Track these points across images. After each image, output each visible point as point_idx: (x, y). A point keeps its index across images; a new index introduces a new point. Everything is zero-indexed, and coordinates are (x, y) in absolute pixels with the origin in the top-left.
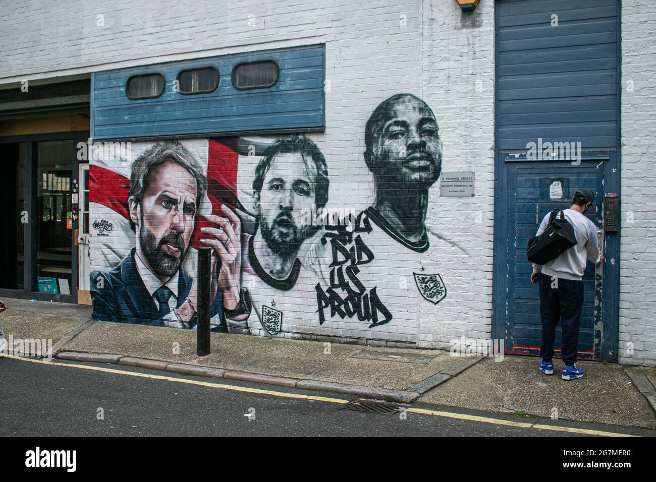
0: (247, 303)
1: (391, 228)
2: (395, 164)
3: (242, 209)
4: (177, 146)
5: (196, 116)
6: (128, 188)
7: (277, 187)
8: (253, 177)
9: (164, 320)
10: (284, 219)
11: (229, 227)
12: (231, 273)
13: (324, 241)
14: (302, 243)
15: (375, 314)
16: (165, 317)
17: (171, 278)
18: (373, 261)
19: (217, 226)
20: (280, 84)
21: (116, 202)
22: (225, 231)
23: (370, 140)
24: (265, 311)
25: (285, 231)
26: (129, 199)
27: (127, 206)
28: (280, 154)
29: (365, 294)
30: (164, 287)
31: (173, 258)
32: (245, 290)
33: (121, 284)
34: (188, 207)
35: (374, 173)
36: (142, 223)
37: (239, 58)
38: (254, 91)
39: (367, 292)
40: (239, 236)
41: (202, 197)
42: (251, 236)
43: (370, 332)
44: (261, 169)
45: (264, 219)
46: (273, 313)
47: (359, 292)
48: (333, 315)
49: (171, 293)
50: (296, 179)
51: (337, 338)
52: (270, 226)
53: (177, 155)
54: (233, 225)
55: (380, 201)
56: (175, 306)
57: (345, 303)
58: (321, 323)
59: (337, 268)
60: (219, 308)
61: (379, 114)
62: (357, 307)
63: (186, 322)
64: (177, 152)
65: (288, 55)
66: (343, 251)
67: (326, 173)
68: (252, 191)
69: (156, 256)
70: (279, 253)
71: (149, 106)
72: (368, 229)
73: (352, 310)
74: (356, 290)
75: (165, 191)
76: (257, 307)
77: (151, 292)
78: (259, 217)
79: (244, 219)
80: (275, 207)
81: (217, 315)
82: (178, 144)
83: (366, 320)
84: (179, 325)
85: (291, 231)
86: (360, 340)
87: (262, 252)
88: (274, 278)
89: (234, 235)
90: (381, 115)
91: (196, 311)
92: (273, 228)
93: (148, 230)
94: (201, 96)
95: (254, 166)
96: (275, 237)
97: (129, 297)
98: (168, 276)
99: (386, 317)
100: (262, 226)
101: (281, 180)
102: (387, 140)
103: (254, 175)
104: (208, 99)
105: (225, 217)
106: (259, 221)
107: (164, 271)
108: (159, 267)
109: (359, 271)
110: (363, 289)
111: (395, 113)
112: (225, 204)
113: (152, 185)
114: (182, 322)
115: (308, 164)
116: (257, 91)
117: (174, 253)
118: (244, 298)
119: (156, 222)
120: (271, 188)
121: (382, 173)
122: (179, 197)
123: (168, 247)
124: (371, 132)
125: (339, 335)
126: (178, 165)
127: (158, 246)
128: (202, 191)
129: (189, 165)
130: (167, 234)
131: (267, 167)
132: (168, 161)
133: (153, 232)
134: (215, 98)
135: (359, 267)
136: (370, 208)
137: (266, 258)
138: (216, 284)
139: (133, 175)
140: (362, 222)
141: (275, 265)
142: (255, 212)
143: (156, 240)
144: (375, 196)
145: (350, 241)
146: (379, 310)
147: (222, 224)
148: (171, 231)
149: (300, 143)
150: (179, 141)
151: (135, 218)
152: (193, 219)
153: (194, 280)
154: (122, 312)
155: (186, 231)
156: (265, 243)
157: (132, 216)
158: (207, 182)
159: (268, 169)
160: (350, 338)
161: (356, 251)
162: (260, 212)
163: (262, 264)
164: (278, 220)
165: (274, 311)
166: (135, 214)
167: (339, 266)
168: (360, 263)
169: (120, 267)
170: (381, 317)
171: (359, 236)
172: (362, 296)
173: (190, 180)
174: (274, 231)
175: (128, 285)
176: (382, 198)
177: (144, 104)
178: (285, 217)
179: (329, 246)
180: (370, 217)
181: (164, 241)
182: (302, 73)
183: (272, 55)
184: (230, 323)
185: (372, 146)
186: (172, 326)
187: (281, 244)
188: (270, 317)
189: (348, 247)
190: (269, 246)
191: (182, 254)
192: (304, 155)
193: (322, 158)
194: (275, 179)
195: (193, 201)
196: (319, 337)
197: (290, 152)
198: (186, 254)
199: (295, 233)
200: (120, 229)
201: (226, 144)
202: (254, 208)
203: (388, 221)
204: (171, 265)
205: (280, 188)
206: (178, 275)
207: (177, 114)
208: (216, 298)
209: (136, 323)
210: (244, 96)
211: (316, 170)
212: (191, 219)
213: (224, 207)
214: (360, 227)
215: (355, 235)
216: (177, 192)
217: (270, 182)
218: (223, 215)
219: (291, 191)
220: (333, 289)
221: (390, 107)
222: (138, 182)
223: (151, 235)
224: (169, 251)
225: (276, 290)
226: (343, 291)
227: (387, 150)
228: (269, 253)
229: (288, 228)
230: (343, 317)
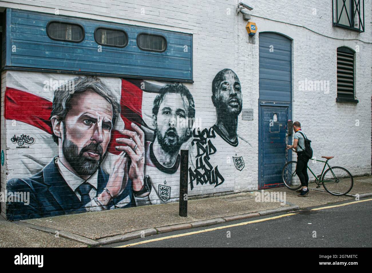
0: (149, 185)
1: (223, 135)
2: (225, 103)
3: (146, 125)
4: (96, 80)
5: (111, 62)
6: (50, 109)
7: (167, 113)
8: (152, 106)
9: (85, 207)
10: (171, 132)
11: (137, 138)
12: (138, 167)
13: (193, 144)
14: (181, 145)
15: (217, 179)
16: (87, 205)
17: (92, 176)
18: (216, 152)
19: (128, 137)
20: (167, 51)
21: (38, 120)
22: (134, 140)
23: (214, 90)
24: (160, 188)
25: (172, 138)
26: (52, 118)
27: (50, 124)
28: (168, 93)
29: (212, 170)
30: (85, 183)
31: (93, 161)
32: (148, 177)
33: (43, 186)
34: (106, 124)
35: (216, 107)
36: (65, 136)
37: (141, 29)
38: (152, 53)
39: (214, 169)
40: (144, 143)
41: (117, 118)
42: (151, 142)
43: (215, 190)
44: (157, 101)
45: (160, 132)
46: (165, 188)
47: (210, 169)
48: (197, 184)
49: (92, 187)
50: (178, 109)
51: (199, 196)
52: (163, 136)
53: (96, 87)
54: (139, 136)
55: (219, 122)
56: (95, 195)
57: (203, 176)
58: (192, 189)
59: (199, 158)
60: (130, 191)
61: (218, 77)
62: (209, 177)
63: (104, 205)
64: (97, 85)
65: (172, 36)
66: (202, 148)
67: (193, 106)
68: (152, 115)
69: (78, 161)
70: (169, 152)
71: (70, 47)
72: (214, 136)
73: (207, 179)
74: (209, 168)
75: (86, 113)
76: (155, 186)
77: (74, 188)
78: (156, 131)
79: (147, 132)
80: (166, 125)
81: (129, 196)
82: (97, 79)
83: (213, 184)
84: (99, 209)
85: (175, 138)
86: (210, 195)
87: (158, 152)
88: (166, 167)
89: (140, 142)
90: (219, 78)
91: (112, 196)
92: (165, 137)
93: (71, 142)
94: (115, 48)
95: (153, 99)
96: (166, 142)
97: (52, 195)
98: (89, 174)
99: (222, 181)
100: (158, 136)
101: (169, 109)
102: (222, 91)
103: (153, 105)
104: (120, 51)
105: (134, 131)
106: (156, 133)
107: (86, 172)
108: (81, 169)
109: (210, 158)
110: (211, 167)
111: (225, 78)
112: (134, 123)
113: (74, 108)
114: (101, 206)
115: (185, 100)
116: (154, 53)
117: (94, 158)
118: (147, 182)
119: (78, 135)
120: (164, 113)
121: (220, 107)
122: (99, 117)
123: (89, 154)
124: (214, 86)
125: (201, 194)
126: (96, 94)
127: (80, 154)
128: (117, 113)
129: (106, 95)
130: (88, 144)
131: (161, 100)
132: (89, 91)
133: (75, 142)
134: (125, 52)
135: (210, 156)
136: (215, 125)
137: (161, 155)
138: (128, 176)
139: (55, 99)
140: (211, 133)
141: (166, 159)
142: (154, 128)
143: (78, 149)
144: (216, 119)
145: (206, 143)
146: (219, 177)
147: (132, 136)
148: (91, 141)
149: (180, 88)
150: (98, 77)
151: (58, 132)
152: (110, 133)
153: (110, 175)
154: (45, 209)
155: (105, 141)
156: (160, 147)
157: (55, 131)
158: (120, 107)
159: (162, 102)
160: (206, 194)
161: (208, 148)
162: (157, 127)
163: (158, 160)
164: (168, 132)
165: (166, 187)
166: (58, 130)
167: (200, 157)
168: (210, 154)
169: (42, 172)
170: (220, 181)
171: (210, 140)
172: (211, 171)
173: (107, 105)
174: (166, 139)
175: (50, 186)
176: (220, 120)
177: (65, 45)
178: (172, 131)
179: (195, 146)
180: (215, 130)
181: (85, 150)
182: (180, 48)
183: (163, 33)
184: (138, 200)
185: (215, 93)
186: (93, 210)
187: (170, 147)
188: (163, 191)
189: (205, 146)
190: (163, 148)
191: (101, 158)
192: (182, 95)
193: (191, 97)
194: (166, 108)
195: (110, 120)
196: (191, 197)
197: (174, 92)
198: (104, 158)
199: (178, 140)
200: (43, 142)
201: (134, 83)
202: (153, 125)
203: (222, 132)
204: (91, 167)
205: (169, 113)
206: (97, 173)
207: (95, 57)
208: (127, 185)
209: (60, 214)
210: (145, 54)
211: (188, 104)
212: (108, 133)
213: (133, 124)
214: (210, 135)
215: (208, 139)
216: (97, 113)
217: (163, 110)
218: (133, 130)
219: (175, 115)
220: (197, 170)
221: (223, 75)
222: (61, 105)
223: (74, 145)
224: (90, 156)
225: (166, 174)
226: (202, 170)
227: (222, 96)
228: (163, 153)
229: (174, 137)
230: (202, 184)
